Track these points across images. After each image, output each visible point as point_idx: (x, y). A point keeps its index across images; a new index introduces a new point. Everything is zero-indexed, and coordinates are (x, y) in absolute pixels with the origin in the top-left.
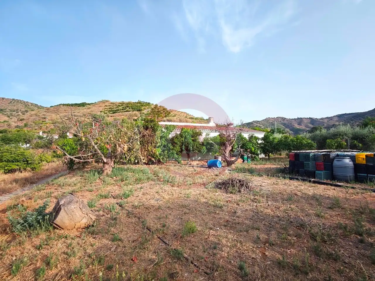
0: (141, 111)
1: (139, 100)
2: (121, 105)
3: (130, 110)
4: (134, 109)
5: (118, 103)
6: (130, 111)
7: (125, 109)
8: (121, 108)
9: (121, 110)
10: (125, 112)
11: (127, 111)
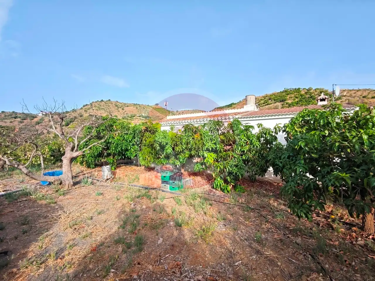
0: (285, 101)
1: (285, 88)
2: (263, 98)
3: (272, 102)
4: (276, 101)
5: (261, 97)
6: (272, 104)
7: (266, 103)
8: (262, 102)
9: (262, 104)
10: (266, 105)
11: (268, 105)
